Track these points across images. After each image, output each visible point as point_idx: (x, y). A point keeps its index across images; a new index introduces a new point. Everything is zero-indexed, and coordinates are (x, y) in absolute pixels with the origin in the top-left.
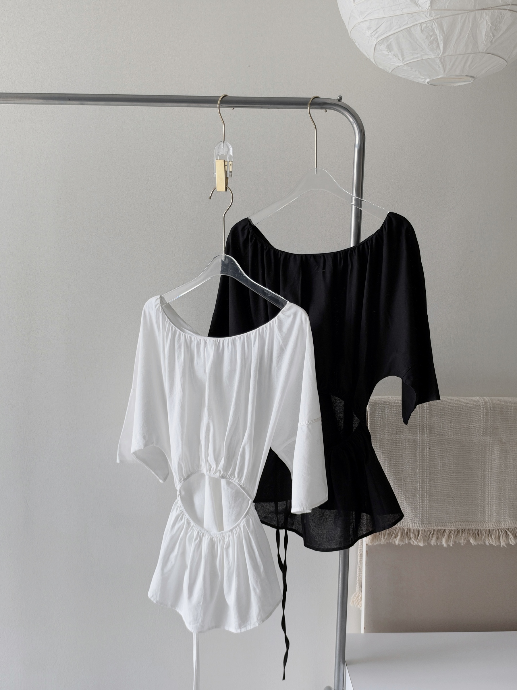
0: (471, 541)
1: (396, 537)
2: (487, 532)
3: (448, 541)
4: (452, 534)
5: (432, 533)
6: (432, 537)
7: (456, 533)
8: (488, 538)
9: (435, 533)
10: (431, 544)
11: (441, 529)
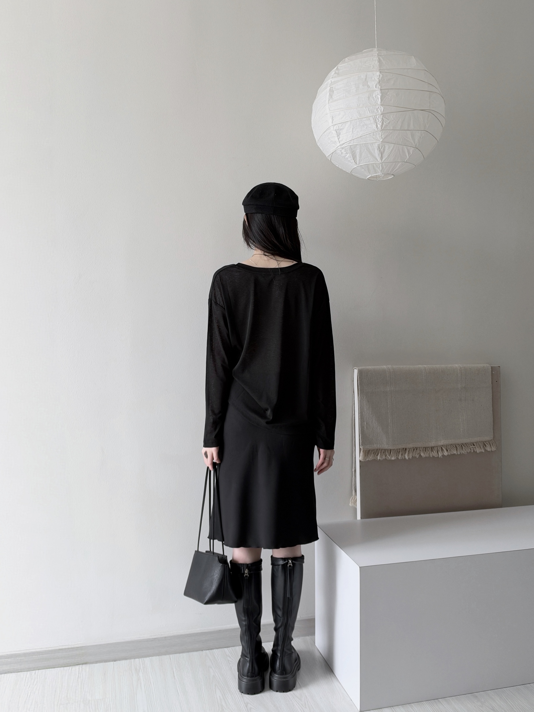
0: (422, 455)
1: (377, 455)
2: (431, 449)
3: (409, 456)
4: (410, 451)
5: (398, 451)
6: (399, 454)
7: (412, 450)
8: (432, 453)
9: (400, 451)
10: (399, 459)
11: (403, 448)
